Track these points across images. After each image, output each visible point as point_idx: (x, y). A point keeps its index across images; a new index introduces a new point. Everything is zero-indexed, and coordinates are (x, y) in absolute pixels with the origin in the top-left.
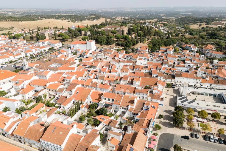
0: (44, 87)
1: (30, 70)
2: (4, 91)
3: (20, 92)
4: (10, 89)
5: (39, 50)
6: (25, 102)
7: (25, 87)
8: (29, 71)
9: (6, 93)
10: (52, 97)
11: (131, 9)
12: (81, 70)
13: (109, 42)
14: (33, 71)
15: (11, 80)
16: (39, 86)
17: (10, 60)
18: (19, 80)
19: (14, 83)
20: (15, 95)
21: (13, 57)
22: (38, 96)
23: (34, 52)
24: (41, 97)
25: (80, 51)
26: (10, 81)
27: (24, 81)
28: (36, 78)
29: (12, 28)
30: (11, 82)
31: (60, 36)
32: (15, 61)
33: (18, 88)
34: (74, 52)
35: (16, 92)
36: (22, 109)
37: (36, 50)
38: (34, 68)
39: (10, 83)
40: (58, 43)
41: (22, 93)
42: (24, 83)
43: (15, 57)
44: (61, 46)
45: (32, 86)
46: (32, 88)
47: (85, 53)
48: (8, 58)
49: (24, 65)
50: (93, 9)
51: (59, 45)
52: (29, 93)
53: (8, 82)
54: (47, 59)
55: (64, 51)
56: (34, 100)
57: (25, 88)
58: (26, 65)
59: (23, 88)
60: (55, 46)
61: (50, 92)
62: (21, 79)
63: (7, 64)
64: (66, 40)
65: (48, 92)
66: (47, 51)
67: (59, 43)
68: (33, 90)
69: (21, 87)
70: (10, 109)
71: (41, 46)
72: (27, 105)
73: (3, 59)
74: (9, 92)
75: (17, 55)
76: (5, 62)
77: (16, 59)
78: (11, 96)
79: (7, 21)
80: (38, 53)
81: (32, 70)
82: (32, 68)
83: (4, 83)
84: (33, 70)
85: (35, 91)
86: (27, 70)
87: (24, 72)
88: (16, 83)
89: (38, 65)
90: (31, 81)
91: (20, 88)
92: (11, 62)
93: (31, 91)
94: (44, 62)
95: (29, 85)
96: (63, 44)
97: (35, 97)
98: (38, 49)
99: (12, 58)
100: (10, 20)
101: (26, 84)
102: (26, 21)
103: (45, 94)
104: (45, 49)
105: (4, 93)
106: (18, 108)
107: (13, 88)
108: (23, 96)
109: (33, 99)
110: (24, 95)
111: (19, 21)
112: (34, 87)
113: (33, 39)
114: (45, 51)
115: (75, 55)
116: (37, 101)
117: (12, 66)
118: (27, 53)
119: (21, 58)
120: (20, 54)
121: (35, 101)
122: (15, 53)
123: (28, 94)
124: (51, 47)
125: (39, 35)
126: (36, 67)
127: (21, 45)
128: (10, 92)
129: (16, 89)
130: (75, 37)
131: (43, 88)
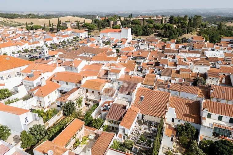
0: (77, 85)
1: (52, 59)
2: (6, 90)
3: (35, 92)
4: (17, 87)
5: (61, 39)
6: (42, 114)
7: (44, 83)
8: (50, 60)
9: (10, 94)
10: (92, 104)
11: (148, 11)
12: (126, 62)
13: (147, 32)
14: (55, 61)
15: (22, 71)
16: (67, 84)
17: (24, 49)
18: (34, 71)
19: (25, 76)
20: (25, 99)
21: (29, 45)
22: (67, 102)
23: (55, 40)
24: (73, 104)
25: (114, 40)
26: (19, 74)
27: (42, 74)
28: (61, 69)
29: (31, 23)
30: (21, 76)
31: (85, 26)
32: (32, 50)
33: (31, 84)
34: (106, 41)
35: (28, 92)
36: (35, 133)
37: (58, 39)
38: (57, 56)
39: (19, 76)
40: (83, 33)
41: (37, 95)
42: (41, 77)
43: (32, 45)
44: (87, 36)
45: (56, 82)
46: (56, 87)
47: (122, 42)
48: (23, 46)
49: (42, 53)
50: (110, 12)
51: (85, 34)
52: (50, 95)
53: (16, 74)
54: (74, 47)
55: (94, 39)
56: (59, 108)
57: (43, 85)
58: (45, 52)
59: (40, 86)
60: (80, 35)
61: (88, 94)
62: (37, 71)
63: (20, 53)
64: (92, 31)
65: (84, 95)
66: (70, 41)
67: (85, 33)
68: (57, 90)
69: (36, 84)
70: (10, 130)
71: (64, 35)
72: (46, 121)
73: (15, 46)
74: (15, 92)
75: (34, 43)
76: (18, 50)
77: (32, 48)
78: (17, 100)
79: (27, 18)
80: (60, 42)
81: (54, 59)
82: (54, 56)
83: (9, 76)
84: (56, 59)
85: (61, 92)
86: (48, 58)
87: (43, 62)
88: (28, 77)
89: (62, 53)
90: (54, 74)
91: (35, 86)
92: (26, 51)
93: (54, 92)
94: (70, 50)
95: (51, 80)
96: (89, 35)
97: (61, 104)
98: (60, 37)
99: (27, 46)
100: (30, 18)
101: (46, 78)
102: (45, 18)
103: (80, 97)
104: (68, 38)
105: (6, 93)
106: (27, 130)
107: (23, 85)
108: (39, 101)
109: (58, 106)
110: (41, 98)
111: (39, 18)
112: (59, 84)
113: (53, 31)
114: (68, 40)
115: (108, 45)
116: (66, 113)
117: (27, 56)
118: (47, 42)
119: (39, 47)
120: (38, 42)
121: (62, 111)
122: (31, 41)
123: (49, 97)
124: (75, 37)
125: (60, 26)
126: (60, 55)
127: (39, 34)
128: (18, 92)
129: (27, 87)
130: (102, 28)
131: (75, 87)
